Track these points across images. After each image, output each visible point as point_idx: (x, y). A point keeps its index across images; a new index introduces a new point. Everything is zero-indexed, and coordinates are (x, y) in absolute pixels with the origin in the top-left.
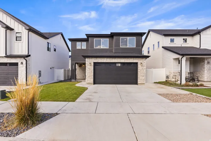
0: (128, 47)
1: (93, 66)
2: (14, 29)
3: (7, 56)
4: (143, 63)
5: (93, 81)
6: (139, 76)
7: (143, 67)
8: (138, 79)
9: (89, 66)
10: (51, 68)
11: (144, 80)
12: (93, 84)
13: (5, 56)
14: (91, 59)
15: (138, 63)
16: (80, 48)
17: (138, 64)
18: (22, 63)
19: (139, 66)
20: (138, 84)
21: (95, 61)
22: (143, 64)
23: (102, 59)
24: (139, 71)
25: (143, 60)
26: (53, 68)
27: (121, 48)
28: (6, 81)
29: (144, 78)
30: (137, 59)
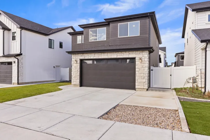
0: (129, 36)
1: (79, 64)
2: (11, 30)
3: (4, 56)
4: (143, 58)
5: (79, 82)
6: (137, 78)
7: (143, 65)
8: (136, 81)
9: (76, 64)
10: (54, 67)
11: (145, 84)
12: (79, 86)
13: (2, 56)
14: (77, 56)
15: (136, 58)
16: (81, 43)
17: (136, 60)
18: (15, 62)
19: (138, 62)
20: (137, 89)
21: (82, 58)
22: (143, 60)
23: (89, 54)
24: (137, 70)
25: (143, 53)
26: (59, 66)
27: (119, 38)
28: (5, 79)
29: (145, 80)
30: (134, 52)
